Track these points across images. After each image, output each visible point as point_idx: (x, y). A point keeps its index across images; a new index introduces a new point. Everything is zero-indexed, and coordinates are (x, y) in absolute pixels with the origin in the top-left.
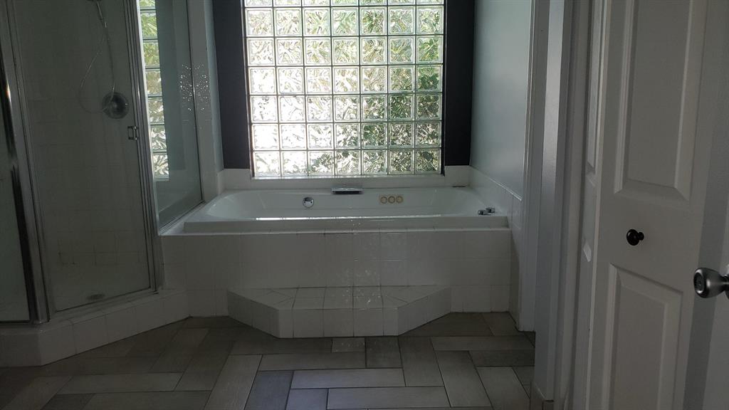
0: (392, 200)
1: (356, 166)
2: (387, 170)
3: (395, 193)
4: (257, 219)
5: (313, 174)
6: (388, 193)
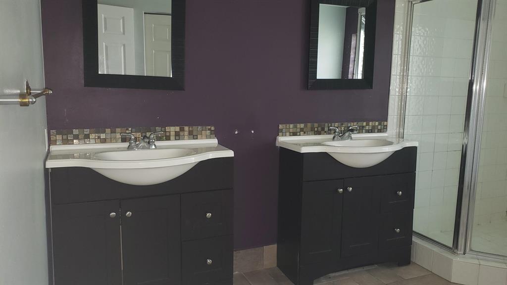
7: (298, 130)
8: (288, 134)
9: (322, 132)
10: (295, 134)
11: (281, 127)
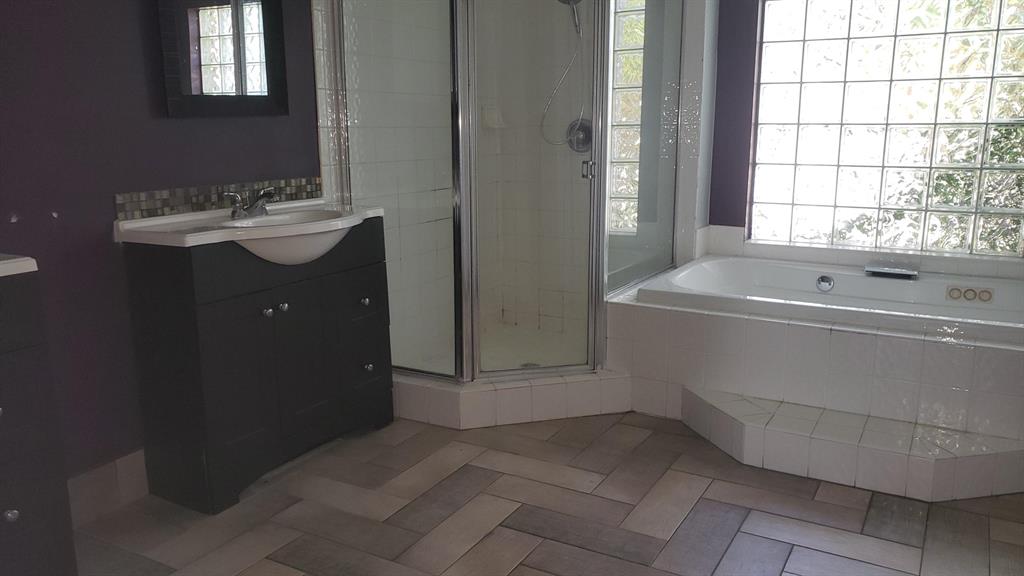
0: (970, 295)
1: (916, 235)
2: (971, 247)
3: (978, 284)
4: (748, 297)
5: (841, 242)
6: (964, 284)
7: (159, 204)
8: (137, 213)
9: (206, 204)
10: (152, 213)
11: (119, 199)
